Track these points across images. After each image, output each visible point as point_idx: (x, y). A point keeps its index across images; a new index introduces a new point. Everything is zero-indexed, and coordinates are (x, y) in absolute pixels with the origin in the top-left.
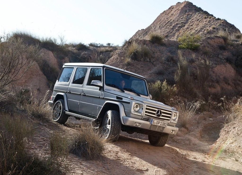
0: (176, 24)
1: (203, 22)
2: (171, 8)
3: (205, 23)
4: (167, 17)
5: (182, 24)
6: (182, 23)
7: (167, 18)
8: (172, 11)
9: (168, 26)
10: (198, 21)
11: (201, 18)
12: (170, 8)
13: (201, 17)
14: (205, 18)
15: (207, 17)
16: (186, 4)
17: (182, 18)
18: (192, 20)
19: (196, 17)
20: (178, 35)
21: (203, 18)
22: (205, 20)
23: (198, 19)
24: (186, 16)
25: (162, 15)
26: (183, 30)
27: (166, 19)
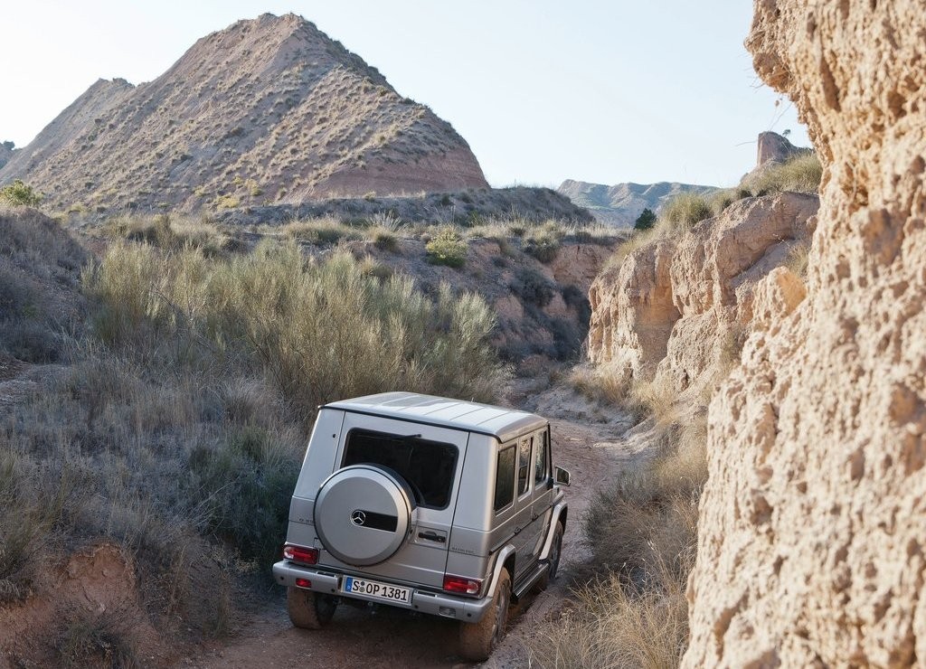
0: (267, 93)
1: (359, 102)
2: (240, 28)
3: (367, 108)
4: (229, 60)
5: (288, 96)
6: (287, 92)
7: (227, 62)
8: (243, 37)
9: (241, 99)
10: (343, 98)
11: (351, 87)
12: (235, 27)
13: (350, 82)
14: (366, 90)
15: (369, 85)
16: (297, 28)
17: (286, 77)
18: (321, 87)
19: (332, 79)
20: (278, 134)
21: (359, 88)
22: (368, 98)
23: (342, 87)
24: (299, 72)
25: (208, 47)
26: (296, 118)
27: (223, 64)
